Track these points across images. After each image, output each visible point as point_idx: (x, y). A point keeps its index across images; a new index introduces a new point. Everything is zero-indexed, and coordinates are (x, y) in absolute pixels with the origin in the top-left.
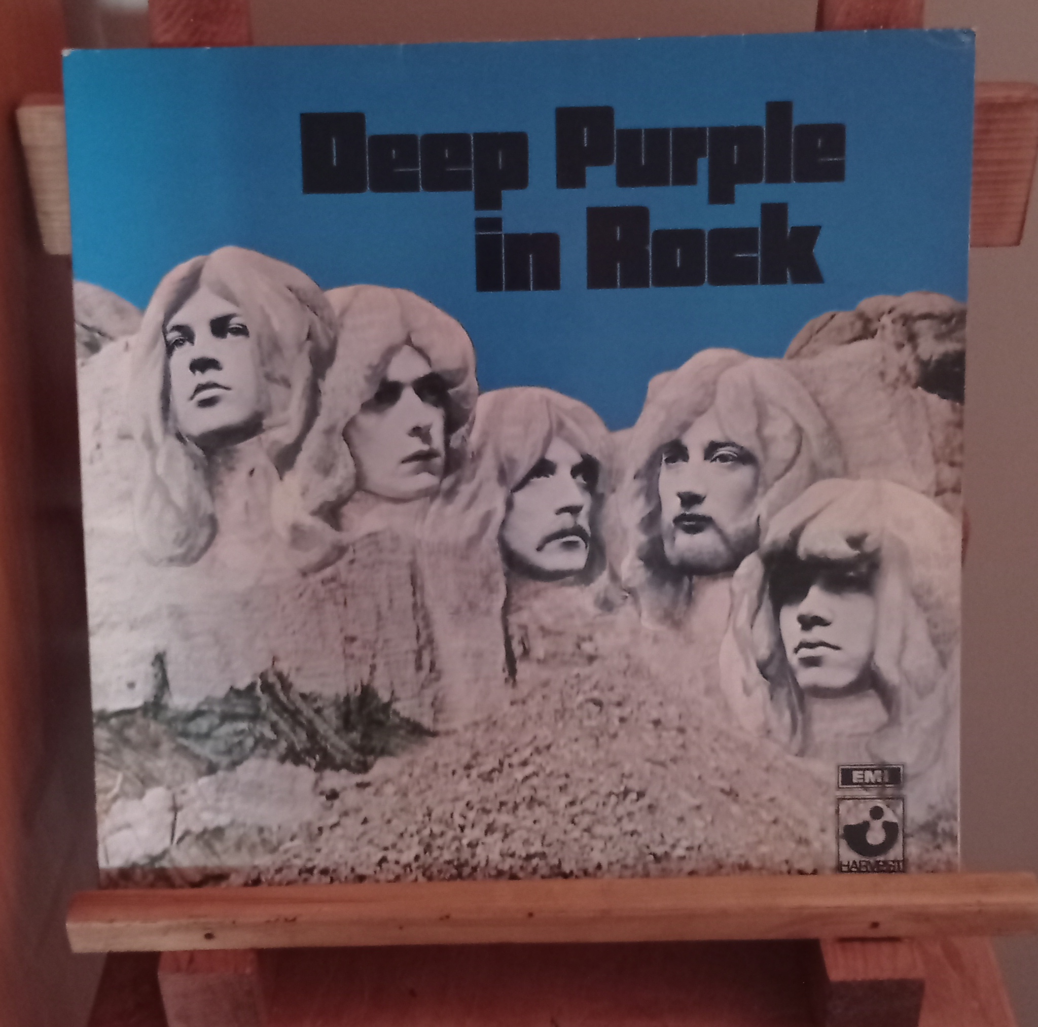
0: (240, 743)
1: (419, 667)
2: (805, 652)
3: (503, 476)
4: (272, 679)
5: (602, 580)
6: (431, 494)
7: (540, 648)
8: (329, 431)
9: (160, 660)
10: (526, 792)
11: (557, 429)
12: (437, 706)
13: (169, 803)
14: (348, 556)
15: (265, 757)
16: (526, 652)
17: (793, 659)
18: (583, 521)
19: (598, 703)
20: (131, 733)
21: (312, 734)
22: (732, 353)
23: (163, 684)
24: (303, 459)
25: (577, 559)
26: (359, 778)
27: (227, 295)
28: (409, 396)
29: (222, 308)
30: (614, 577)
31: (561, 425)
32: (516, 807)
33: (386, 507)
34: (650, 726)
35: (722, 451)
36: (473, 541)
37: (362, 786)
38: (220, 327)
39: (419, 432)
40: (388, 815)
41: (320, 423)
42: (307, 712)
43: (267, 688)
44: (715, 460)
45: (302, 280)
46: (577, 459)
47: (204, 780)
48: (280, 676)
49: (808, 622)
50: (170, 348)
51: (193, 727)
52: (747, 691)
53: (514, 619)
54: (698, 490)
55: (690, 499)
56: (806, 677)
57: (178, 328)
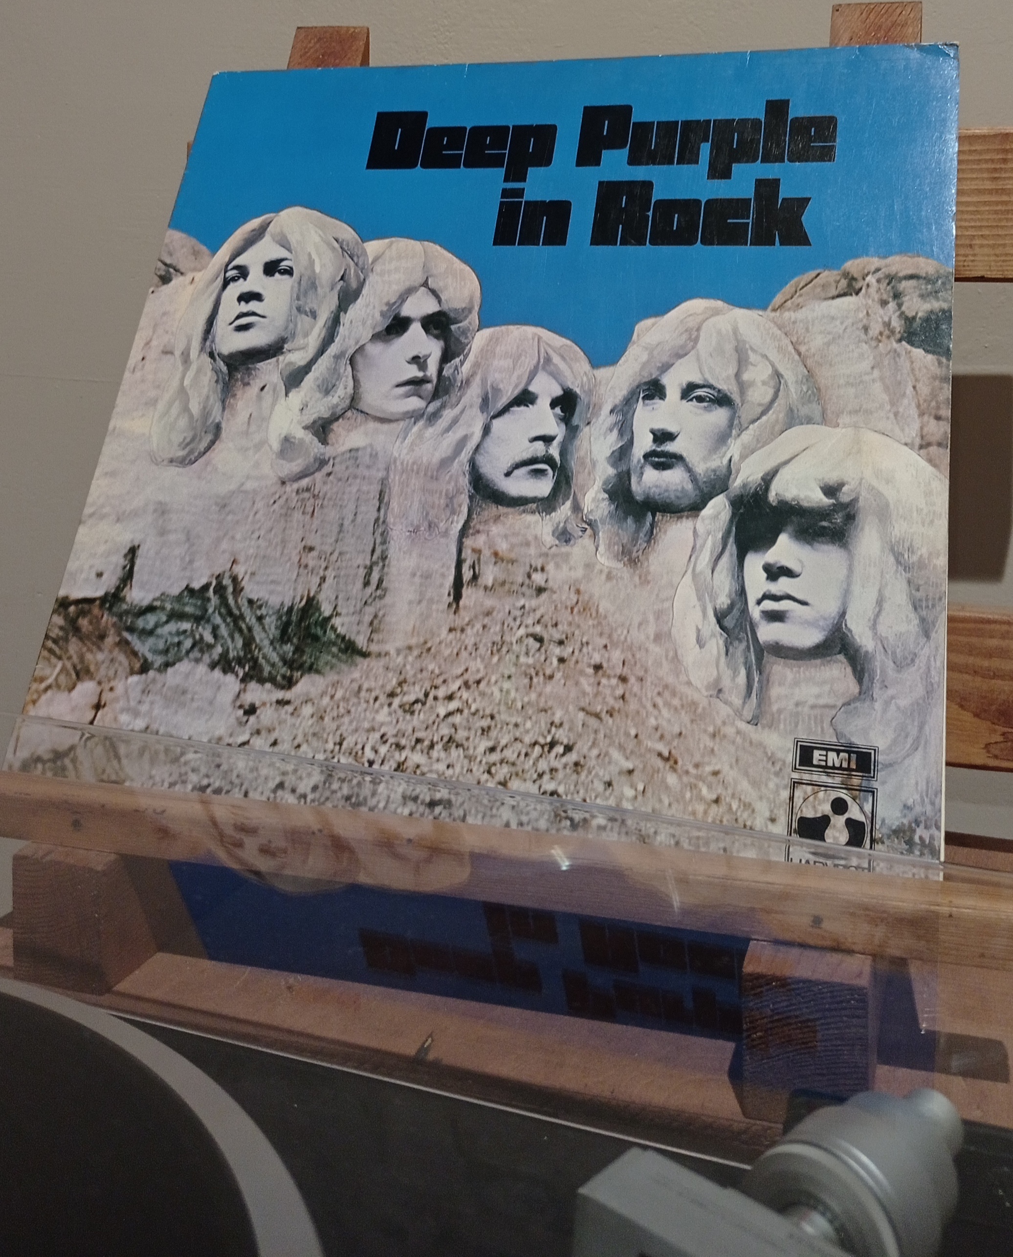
0: (179, 644)
1: (366, 584)
2: (769, 605)
3: (485, 403)
4: (227, 581)
5: (565, 510)
6: (415, 416)
7: (490, 574)
8: (337, 357)
9: (133, 552)
10: (445, 731)
11: (545, 364)
12: (375, 626)
13: (95, 700)
14: (327, 469)
15: (197, 661)
16: (475, 577)
17: (755, 612)
18: (554, 451)
19: (540, 640)
20: (84, 622)
21: (249, 642)
22: (720, 303)
23: (128, 577)
24: (309, 380)
25: (543, 487)
26: (280, 695)
27: (285, 244)
28: (416, 328)
29: (277, 252)
30: (577, 508)
31: (548, 360)
32: (432, 746)
33: (372, 425)
34: (591, 671)
35: (700, 392)
36: (445, 463)
37: (282, 703)
38: (271, 268)
39: (417, 360)
40: (299, 739)
41: (333, 349)
42: (250, 619)
43: (220, 589)
44: (691, 400)
45: (348, 233)
46: (559, 392)
47: (135, 679)
48: (234, 579)
49: (774, 572)
50: (226, 283)
51: (140, 623)
52: (700, 642)
53: (468, 542)
54: (672, 428)
55: (662, 437)
56: (768, 632)
57: (237, 267)
